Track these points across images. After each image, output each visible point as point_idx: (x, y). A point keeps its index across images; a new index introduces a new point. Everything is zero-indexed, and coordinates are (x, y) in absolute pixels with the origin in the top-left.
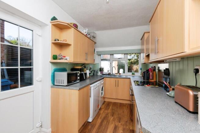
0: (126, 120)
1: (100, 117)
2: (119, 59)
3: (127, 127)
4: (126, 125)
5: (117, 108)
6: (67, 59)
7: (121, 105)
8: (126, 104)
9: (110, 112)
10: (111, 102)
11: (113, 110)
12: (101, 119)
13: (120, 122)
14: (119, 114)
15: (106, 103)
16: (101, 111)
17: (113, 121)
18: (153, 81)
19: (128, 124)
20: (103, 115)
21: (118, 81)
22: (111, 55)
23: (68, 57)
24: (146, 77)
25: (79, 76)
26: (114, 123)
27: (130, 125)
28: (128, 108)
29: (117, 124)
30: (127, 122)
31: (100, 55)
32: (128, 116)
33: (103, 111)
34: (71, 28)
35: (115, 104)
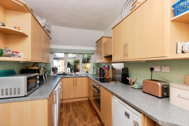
0: (91, 116)
1: (64, 123)
2: (74, 58)
3: (95, 123)
4: (93, 121)
5: (77, 107)
6: (20, 57)
7: (80, 103)
8: (84, 101)
9: (72, 114)
10: (69, 103)
11: (74, 110)
12: (66, 125)
13: (86, 121)
14: (82, 113)
15: (64, 105)
16: (63, 115)
17: (80, 121)
18: (107, 77)
19: (93, 120)
20: (66, 120)
21: (76, 80)
22: (65, 53)
23: (22, 54)
24: (102, 75)
25: (38, 80)
26: (81, 124)
27: (95, 120)
28: (87, 104)
29: (85, 124)
30: (92, 118)
31: (53, 53)
32: (91, 111)
33: (64, 115)
34: (28, 13)
35: (73, 104)
